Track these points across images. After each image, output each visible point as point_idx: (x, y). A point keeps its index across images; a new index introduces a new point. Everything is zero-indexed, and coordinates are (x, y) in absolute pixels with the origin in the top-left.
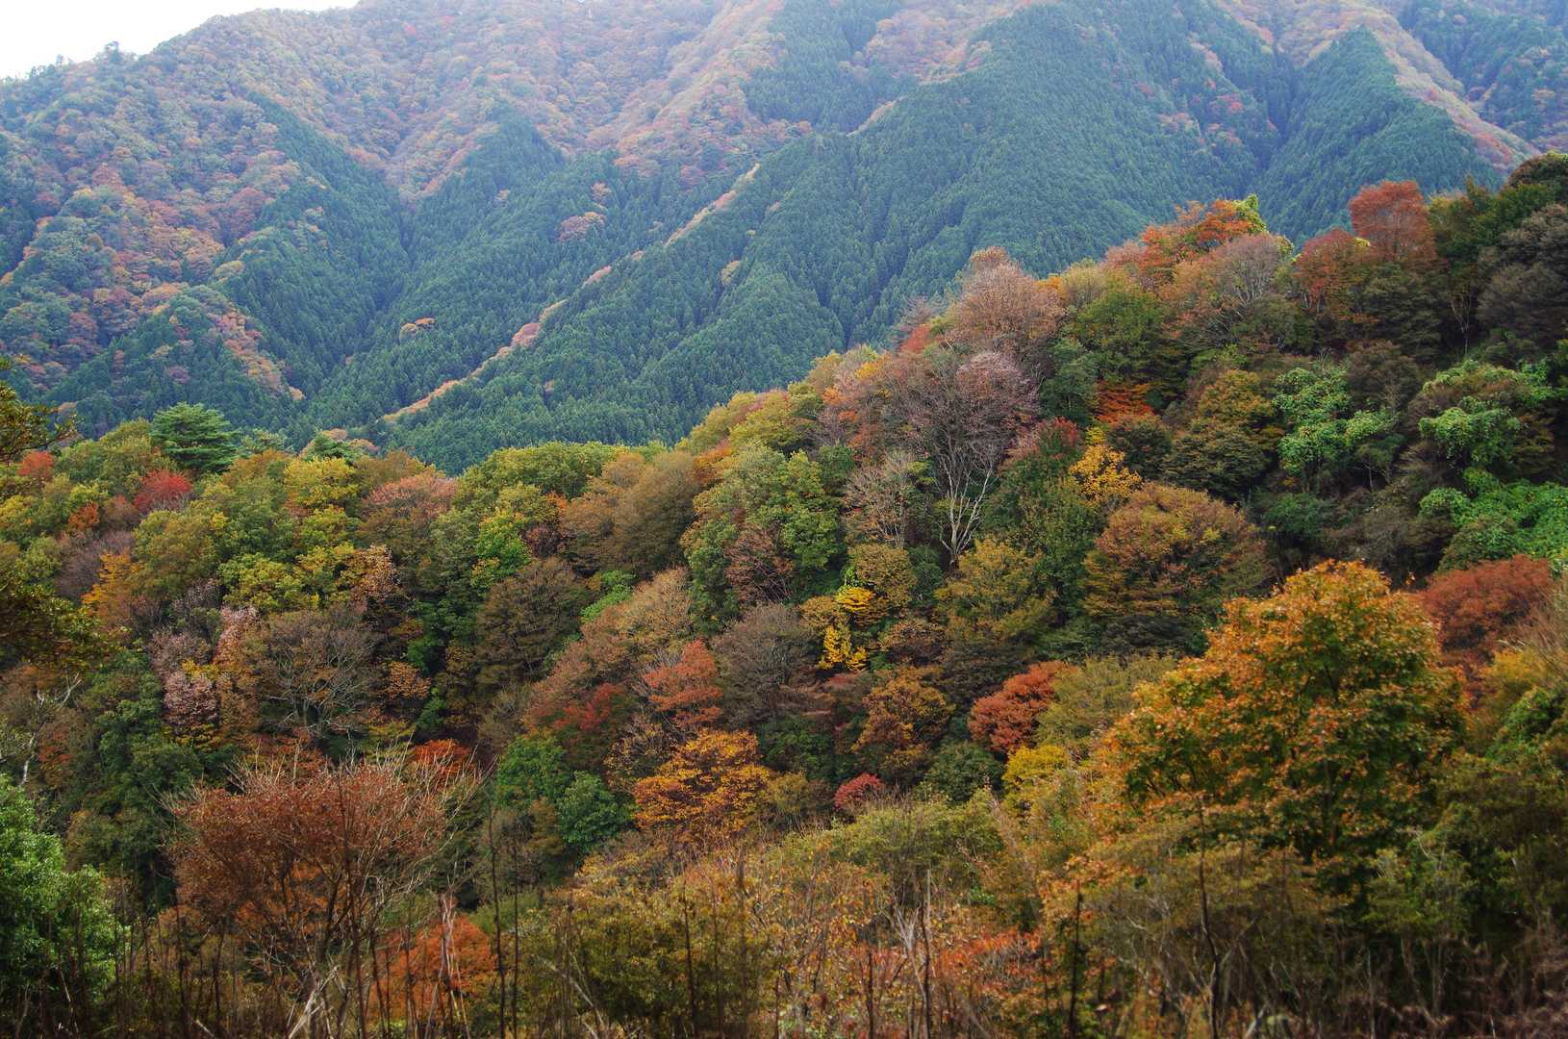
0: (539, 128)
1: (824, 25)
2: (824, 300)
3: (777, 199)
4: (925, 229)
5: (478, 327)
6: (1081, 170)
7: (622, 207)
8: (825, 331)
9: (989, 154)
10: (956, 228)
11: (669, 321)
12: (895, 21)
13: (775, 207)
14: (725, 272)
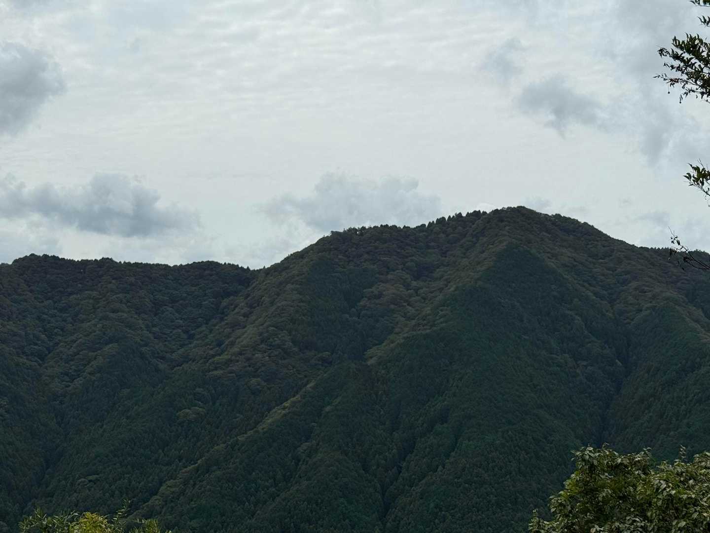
0: (143, 349)
1: (331, 292)
2: (366, 468)
3: (329, 404)
4: (425, 425)
5: (130, 482)
6: (517, 390)
7: (214, 403)
8: (371, 490)
9: (461, 379)
10: (445, 425)
11: (267, 481)
12: (374, 289)
13: (328, 408)
14: (300, 450)
